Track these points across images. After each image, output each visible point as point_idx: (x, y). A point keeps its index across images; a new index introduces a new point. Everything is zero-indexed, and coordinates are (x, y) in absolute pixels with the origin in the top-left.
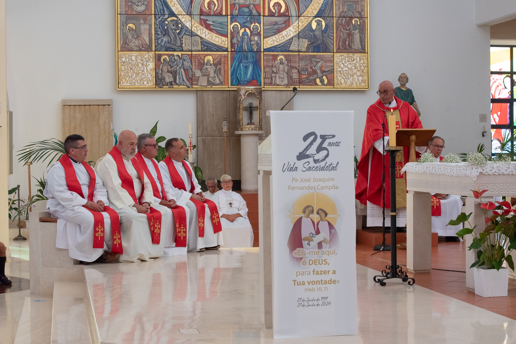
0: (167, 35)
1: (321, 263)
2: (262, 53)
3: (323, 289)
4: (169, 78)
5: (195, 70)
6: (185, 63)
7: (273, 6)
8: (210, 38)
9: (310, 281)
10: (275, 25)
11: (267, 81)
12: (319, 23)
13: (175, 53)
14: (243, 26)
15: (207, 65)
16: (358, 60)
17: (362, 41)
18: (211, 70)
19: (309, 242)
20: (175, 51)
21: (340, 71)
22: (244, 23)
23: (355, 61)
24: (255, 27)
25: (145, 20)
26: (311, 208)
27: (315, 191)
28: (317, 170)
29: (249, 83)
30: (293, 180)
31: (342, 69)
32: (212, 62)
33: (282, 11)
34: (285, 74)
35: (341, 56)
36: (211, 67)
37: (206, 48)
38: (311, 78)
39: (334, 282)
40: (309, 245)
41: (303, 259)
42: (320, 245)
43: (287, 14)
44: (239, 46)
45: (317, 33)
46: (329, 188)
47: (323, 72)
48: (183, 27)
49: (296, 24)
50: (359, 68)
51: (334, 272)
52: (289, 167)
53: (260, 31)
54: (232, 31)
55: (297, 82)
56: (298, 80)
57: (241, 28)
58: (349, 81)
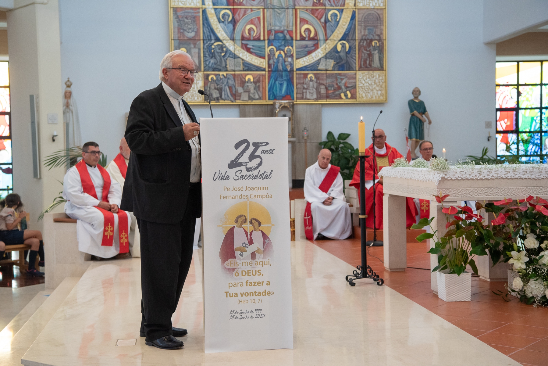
0: (214, 57)
1: (254, 274)
2: (295, 73)
3: (257, 301)
4: (216, 94)
5: (238, 86)
6: (230, 82)
7: (304, 32)
8: (250, 59)
9: (243, 293)
10: (305, 48)
11: (300, 96)
12: (343, 46)
13: (221, 73)
14: (278, 49)
15: (248, 82)
16: (377, 76)
17: (381, 60)
18: (252, 87)
19: (242, 252)
20: (220, 70)
21: (361, 87)
22: (279, 46)
23: (375, 78)
24: (288, 50)
25: (195, 45)
26: (243, 218)
27: (248, 200)
28: (250, 179)
29: (283, 98)
30: (224, 189)
31: (363, 84)
32: (252, 80)
33: (312, 35)
34: (314, 90)
35: (363, 73)
36: (251, 84)
37: (247, 68)
38: (337, 93)
39: (269, 293)
40: (242, 256)
41: (236, 270)
42: (253, 256)
43: (316, 38)
44: (275, 66)
45: (342, 54)
46: (263, 197)
47: (347, 87)
48: (228, 50)
49: (323, 46)
50: (378, 84)
51: (269, 283)
52: (220, 176)
53: (293, 53)
54: (269, 53)
55: (325, 96)
56: (325, 95)
57: (277, 51)
58: (369, 95)
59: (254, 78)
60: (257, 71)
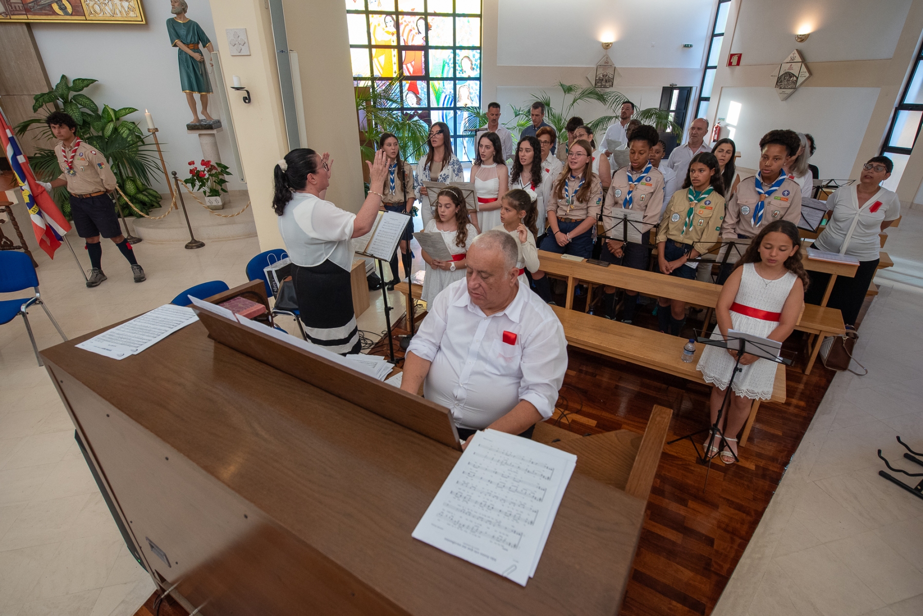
38: (43, 2)
56: (21, 6)
58: (107, 8)
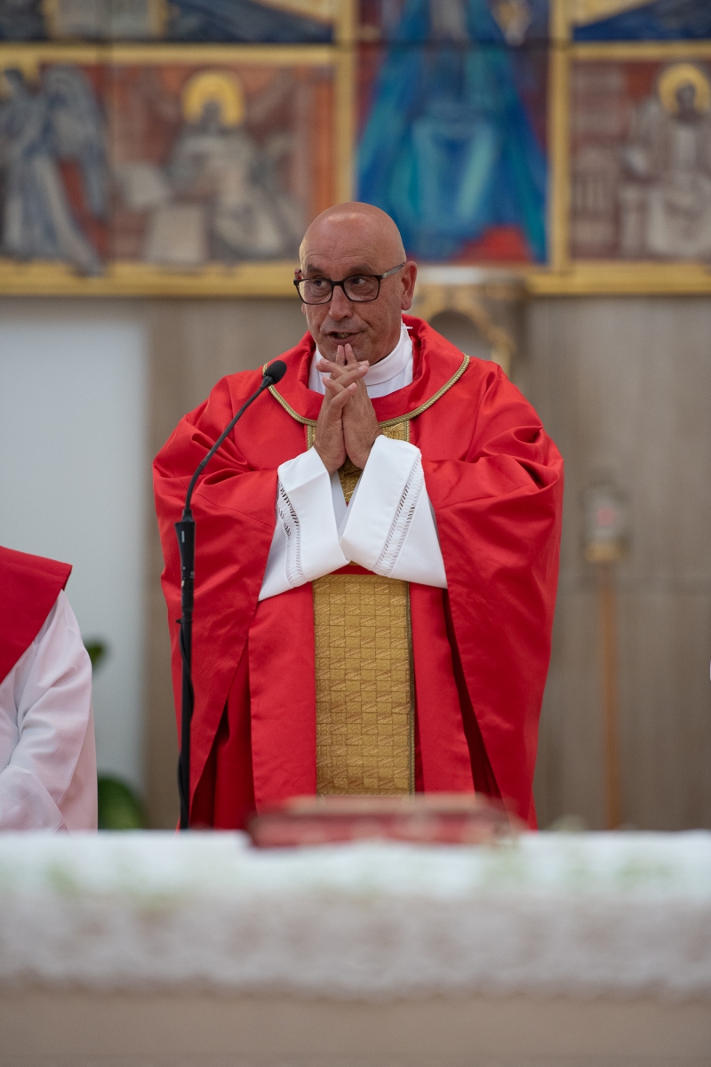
5: (128, 159)
11: (592, 233)
13: (1, 57)
15: (200, 131)
18: (229, 165)
29: (465, 248)
32: (232, 112)
36: (226, 146)
37: (196, 21)
59: (249, 98)
60: (270, 39)
